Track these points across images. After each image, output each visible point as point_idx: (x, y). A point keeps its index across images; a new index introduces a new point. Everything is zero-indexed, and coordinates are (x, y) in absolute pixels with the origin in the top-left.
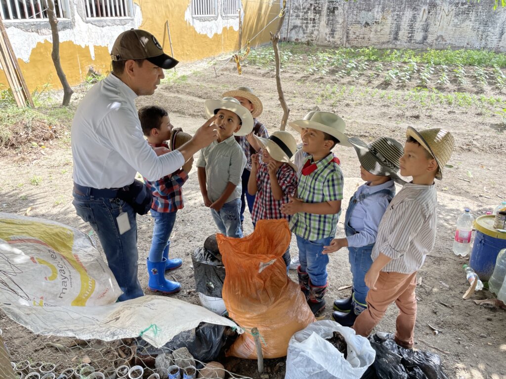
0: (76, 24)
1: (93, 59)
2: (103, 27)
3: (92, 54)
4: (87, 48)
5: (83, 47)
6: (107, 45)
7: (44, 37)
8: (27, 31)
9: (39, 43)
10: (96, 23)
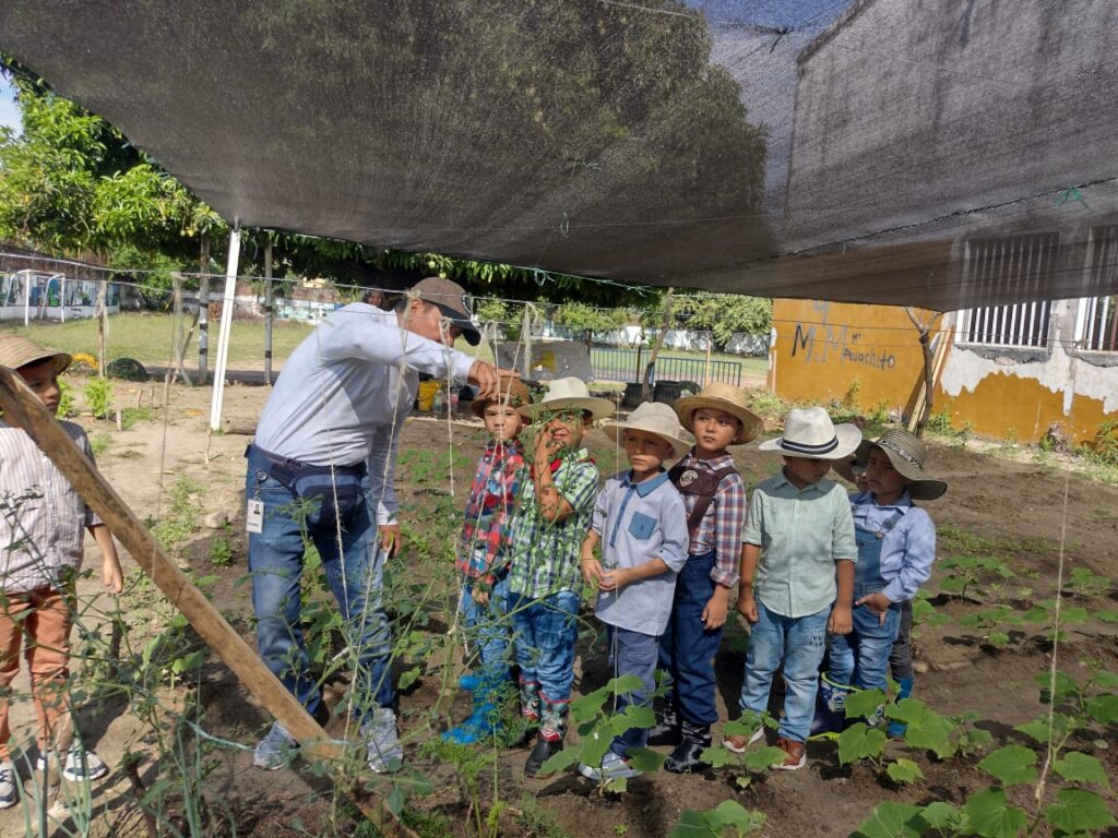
0: (1052, 357)
1: (1066, 414)
2: (1104, 366)
3: (1067, 405)
4: (1060, 394)
5: (1054, 391)
6: (1105, 398)
7: (1000, 367)
8: (983, 356)
9: (991, 374)
10: (1091, 359)
